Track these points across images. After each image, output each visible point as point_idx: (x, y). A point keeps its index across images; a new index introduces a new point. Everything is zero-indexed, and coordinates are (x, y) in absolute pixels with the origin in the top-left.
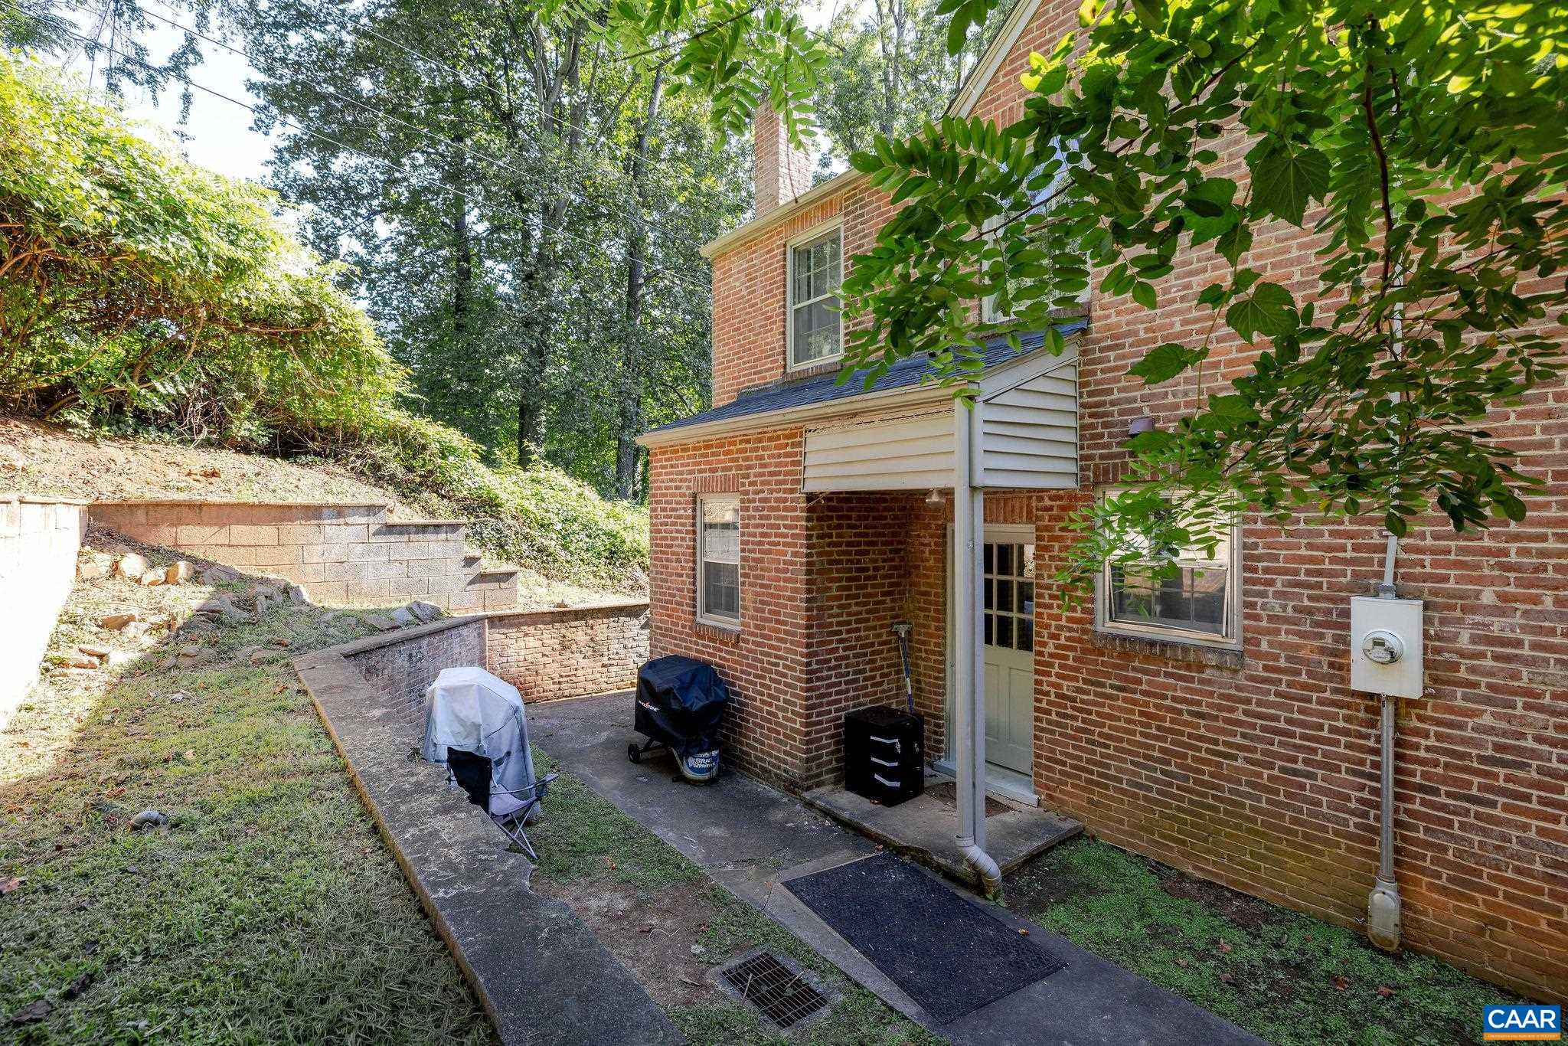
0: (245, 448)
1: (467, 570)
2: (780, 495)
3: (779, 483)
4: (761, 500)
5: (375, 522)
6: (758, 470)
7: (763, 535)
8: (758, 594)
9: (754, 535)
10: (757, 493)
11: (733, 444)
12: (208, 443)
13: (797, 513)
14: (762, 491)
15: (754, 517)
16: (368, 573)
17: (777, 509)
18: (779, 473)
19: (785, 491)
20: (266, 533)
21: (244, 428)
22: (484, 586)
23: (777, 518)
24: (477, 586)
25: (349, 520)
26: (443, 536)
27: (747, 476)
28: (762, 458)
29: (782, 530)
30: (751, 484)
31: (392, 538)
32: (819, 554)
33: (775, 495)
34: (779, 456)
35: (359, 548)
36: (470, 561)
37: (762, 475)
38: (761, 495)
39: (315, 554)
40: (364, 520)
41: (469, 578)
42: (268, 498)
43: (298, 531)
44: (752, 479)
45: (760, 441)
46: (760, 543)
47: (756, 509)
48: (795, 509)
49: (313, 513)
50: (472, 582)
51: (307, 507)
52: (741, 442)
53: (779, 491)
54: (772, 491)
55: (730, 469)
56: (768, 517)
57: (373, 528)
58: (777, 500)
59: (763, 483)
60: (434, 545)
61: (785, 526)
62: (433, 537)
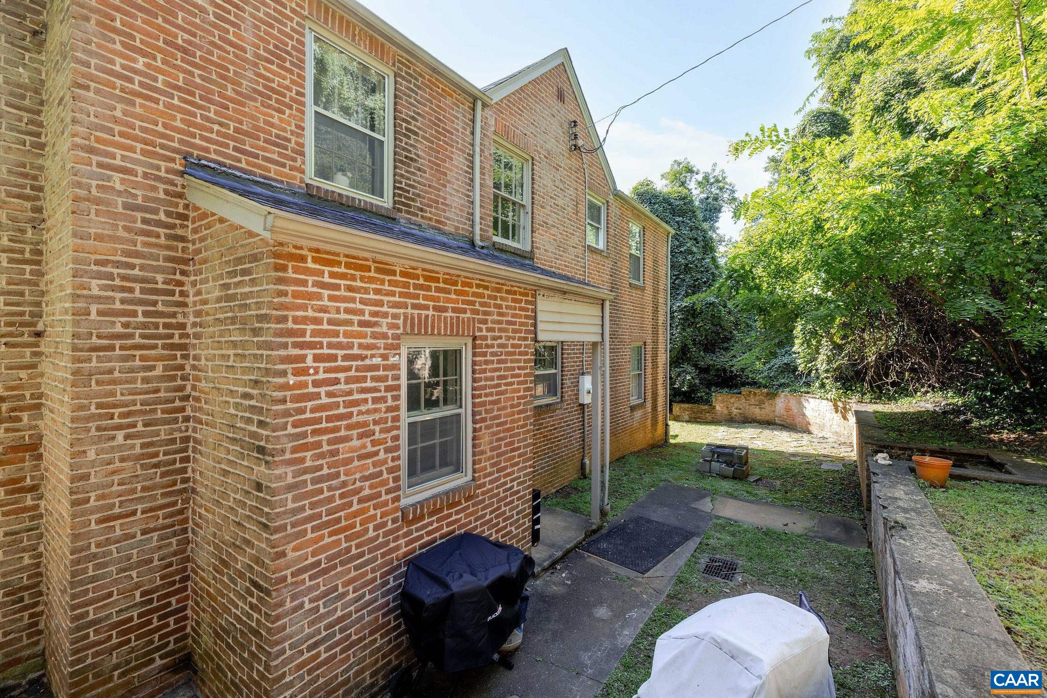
2: (516, 342)
3: (514, 331)
4: (499, 346)
6: (495, 317)
7: (500, 377)
8: (494, 434)
9: (492, 379)
10: (494, 338)
11: (470, 285)
13: (529, 357)
14: (500, 338)
15: (492, 362)
17: (514, 354)
18: (514, 323)
19: (520, 339)
23: (512, 361)
27: (485, 322)
28: (500, 307)
29: (517, 371)
30: (488, 330)
33: (511, 341)
34: (515, 309)
37: (500, 322)
38: (499, 341)
44: (490, 325)
45: (499, 290)
46: (498, 385)
47: (494, 354)
48: (526, 353)
52: (478, 286)
53: (514, 338)
54: (508, 338)
55: (464, 311)
56: (504, 361)
58: (513, 346)
59: (500, 330)
61: (519, 368)
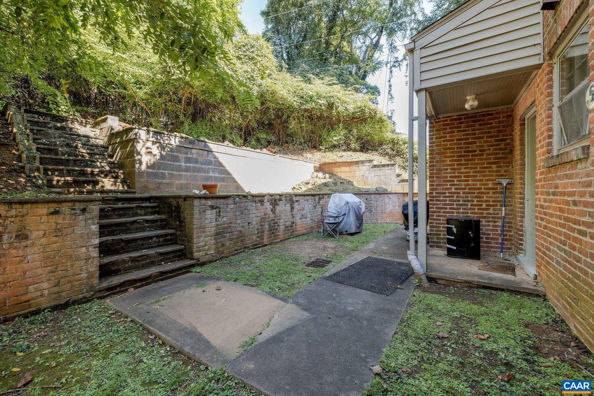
0: (355, 150)
1: (398, 179)
5: (371, 165)
12: (344, 150)
16: (370, 179)
20: (347, 169)
21: (353, 146)
22: (403, 183)
24: (401, 184)
25: (365, 164)
26: (390, 168)
31: (375, 169)
32: (436, 146)
35: (367, 172)
36: (398, 175)
39: (357, 173)
40: (368, 164)
41: (398, 181)
42: (354, 160)
43: (354, 168)
49: (357, 163)
50: (399, 182)
51: (355, 162)
57: (371, 166)
60: (387, 171)
62: (387, 168)
